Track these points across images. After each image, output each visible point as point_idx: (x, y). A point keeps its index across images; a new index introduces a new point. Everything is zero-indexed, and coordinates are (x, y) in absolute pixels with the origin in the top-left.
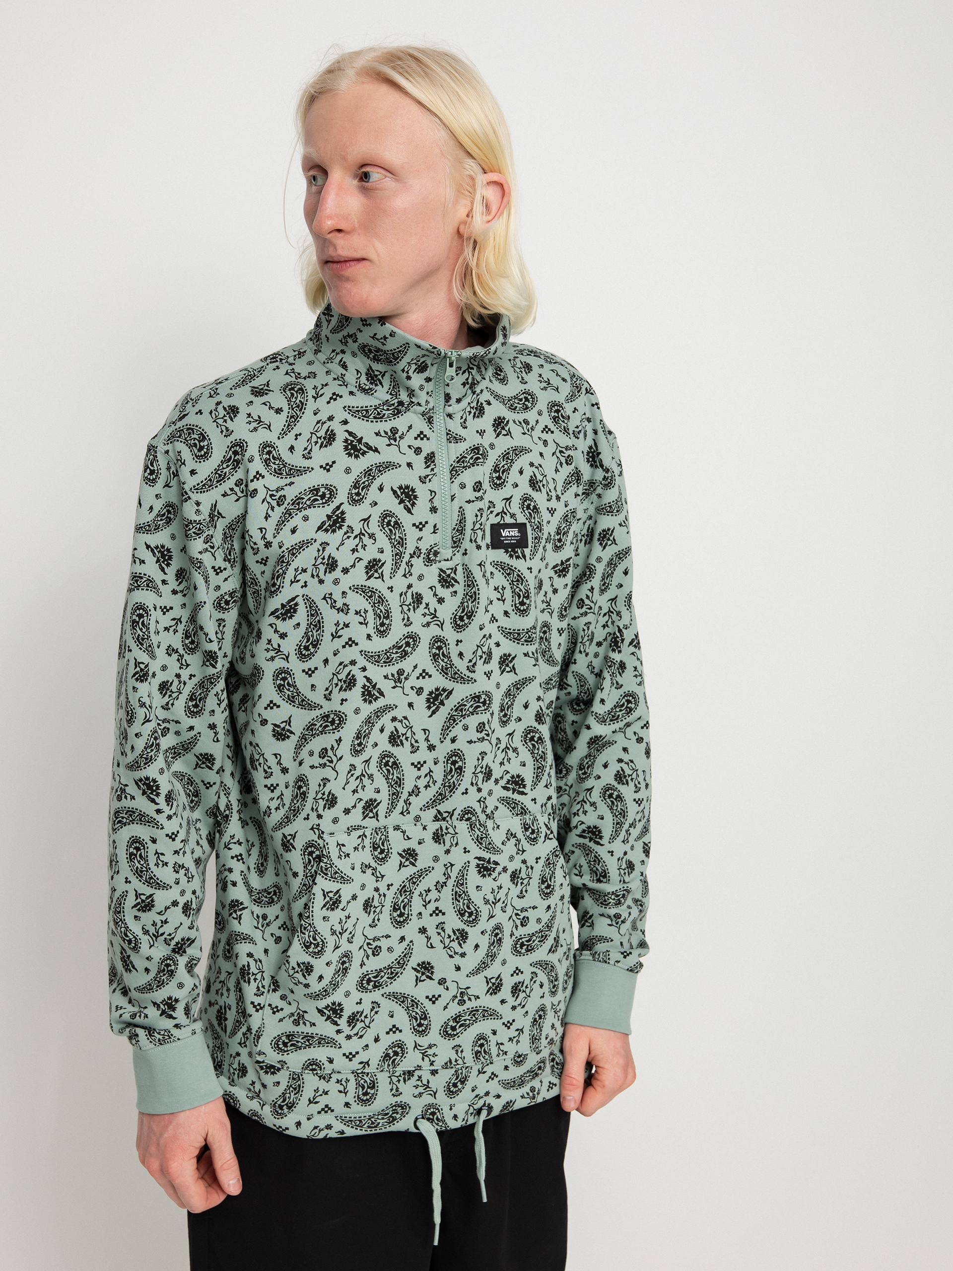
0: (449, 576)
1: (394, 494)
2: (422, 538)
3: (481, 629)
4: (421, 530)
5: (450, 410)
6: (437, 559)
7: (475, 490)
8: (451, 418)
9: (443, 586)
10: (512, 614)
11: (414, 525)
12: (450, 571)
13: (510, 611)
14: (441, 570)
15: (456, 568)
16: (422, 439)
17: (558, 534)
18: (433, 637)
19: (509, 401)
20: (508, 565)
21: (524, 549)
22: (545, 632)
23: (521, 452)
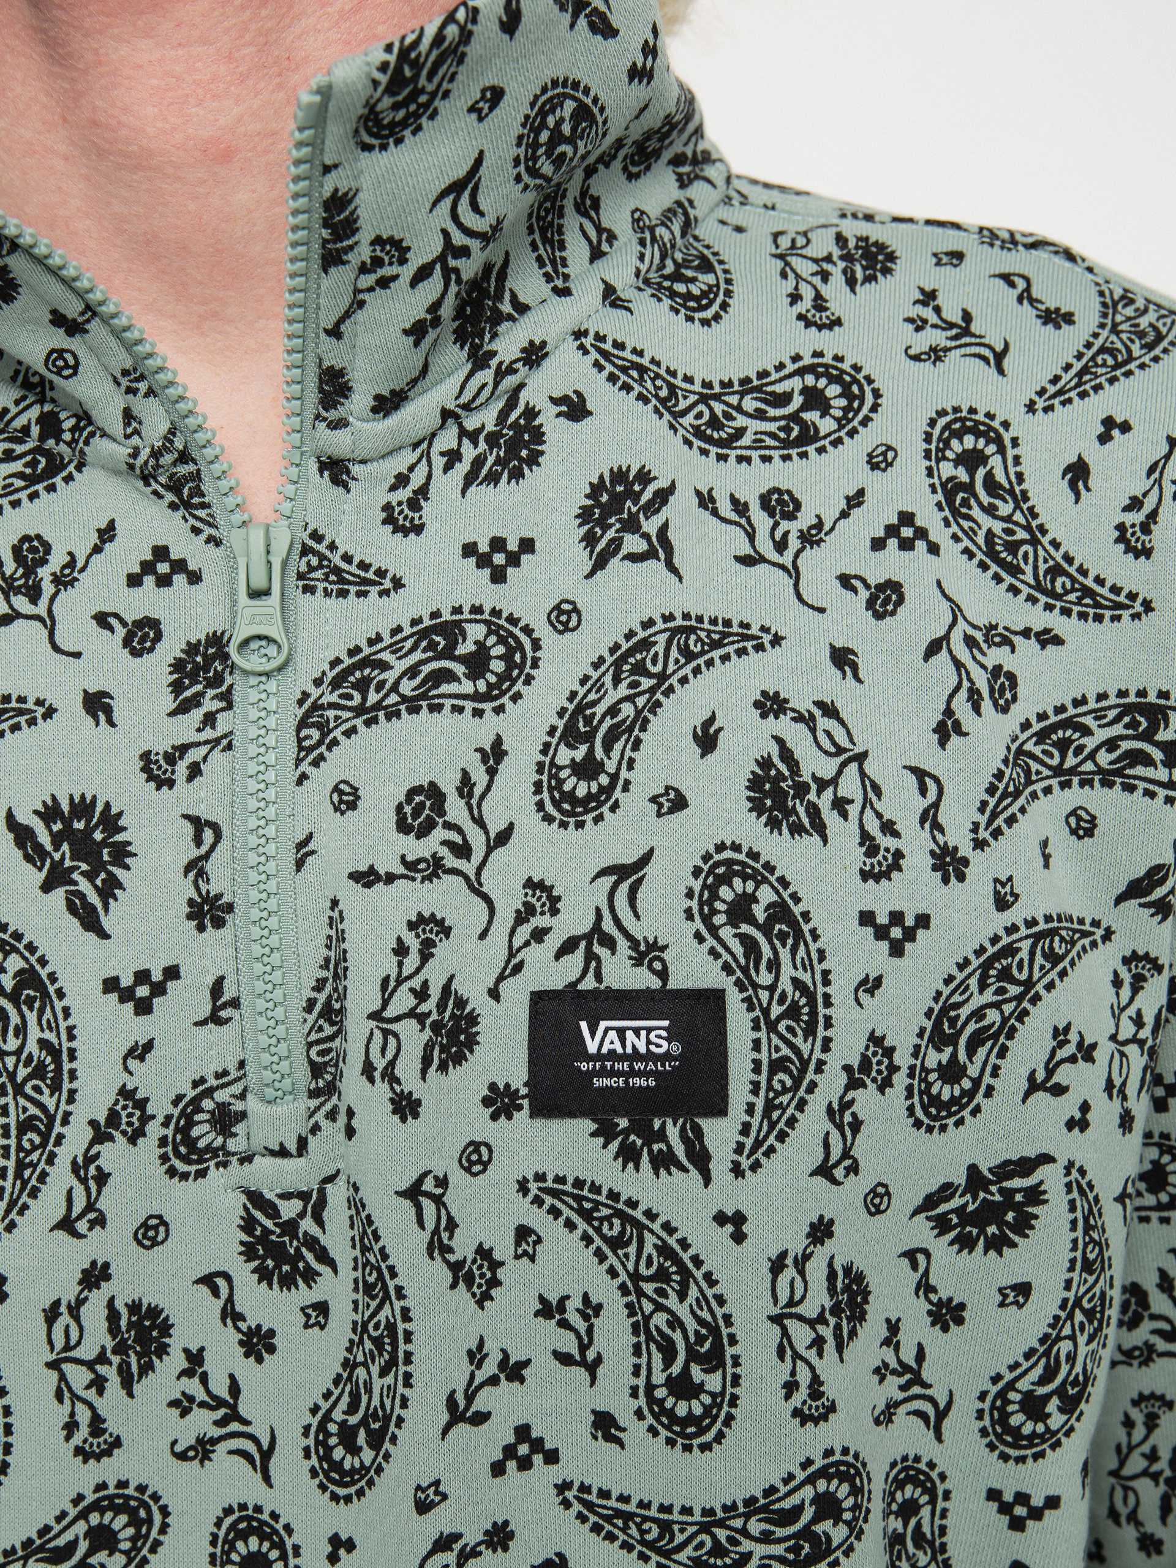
0: (290, 1227)
1: (20, 843)
2: (149, 1046)
3: (423, 1507)
4: (144, 1008)
5: (339, 443)
6: (232, 1145)
7: (403, 827)
8: (336, 481)
9: (264, 1275)
10: (635, 1431)
11: (111, 985)
12: (297, 1205)
13: (624, 1415)
14: (255, 1198)
15: (322, 1192)
16: (164, 581)
17: (939, 1038)
18: (228, 1511)
19: (704, 399)
20: (614, 1196)
21: (706, 1124)
22: (909, 1509)
23: (716, 645)
